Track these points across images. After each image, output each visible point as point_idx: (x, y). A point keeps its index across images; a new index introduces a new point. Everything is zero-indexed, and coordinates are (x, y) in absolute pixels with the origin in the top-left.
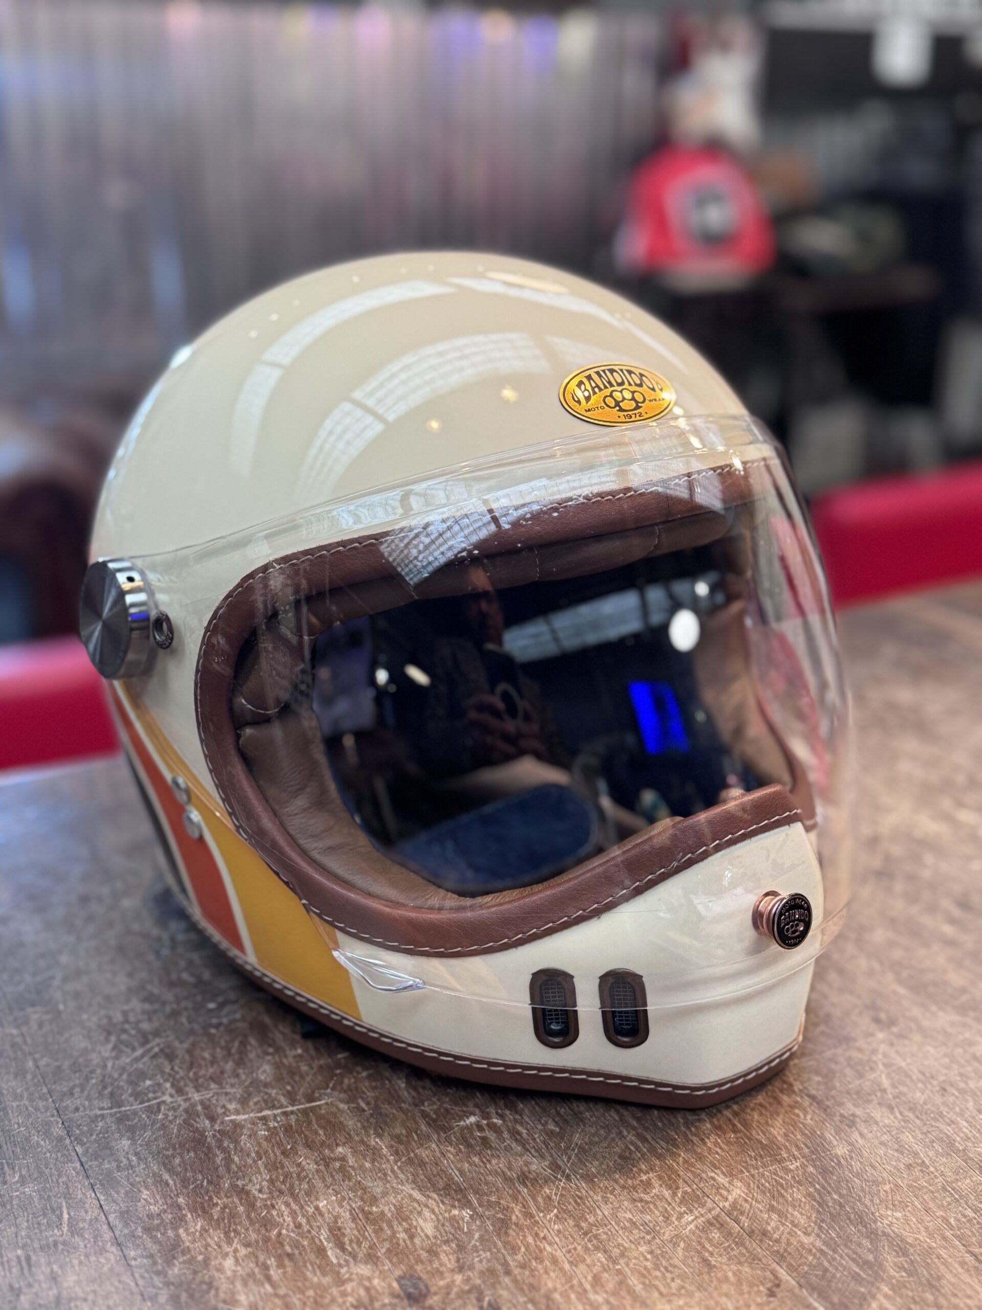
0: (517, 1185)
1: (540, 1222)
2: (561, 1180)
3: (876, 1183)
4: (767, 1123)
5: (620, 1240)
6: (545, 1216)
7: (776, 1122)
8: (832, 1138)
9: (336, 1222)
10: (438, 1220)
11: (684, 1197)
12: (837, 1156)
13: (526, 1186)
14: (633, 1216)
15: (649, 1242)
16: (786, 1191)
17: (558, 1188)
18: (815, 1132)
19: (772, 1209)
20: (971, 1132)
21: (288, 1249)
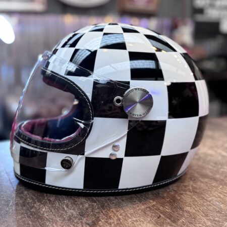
1: (111, 206)
2: (116, 200)
3: (185, 203)
5: (127, 209)
7: (165, 194)
8: (177, 196)
9: (67, 204)
10: (89, 205)
11: (143, 203)
12: (177, 199)
13: (109, 201)
14: (131, 206)
15: (133, 209)
16: (165, 203)
18: (174, 195)
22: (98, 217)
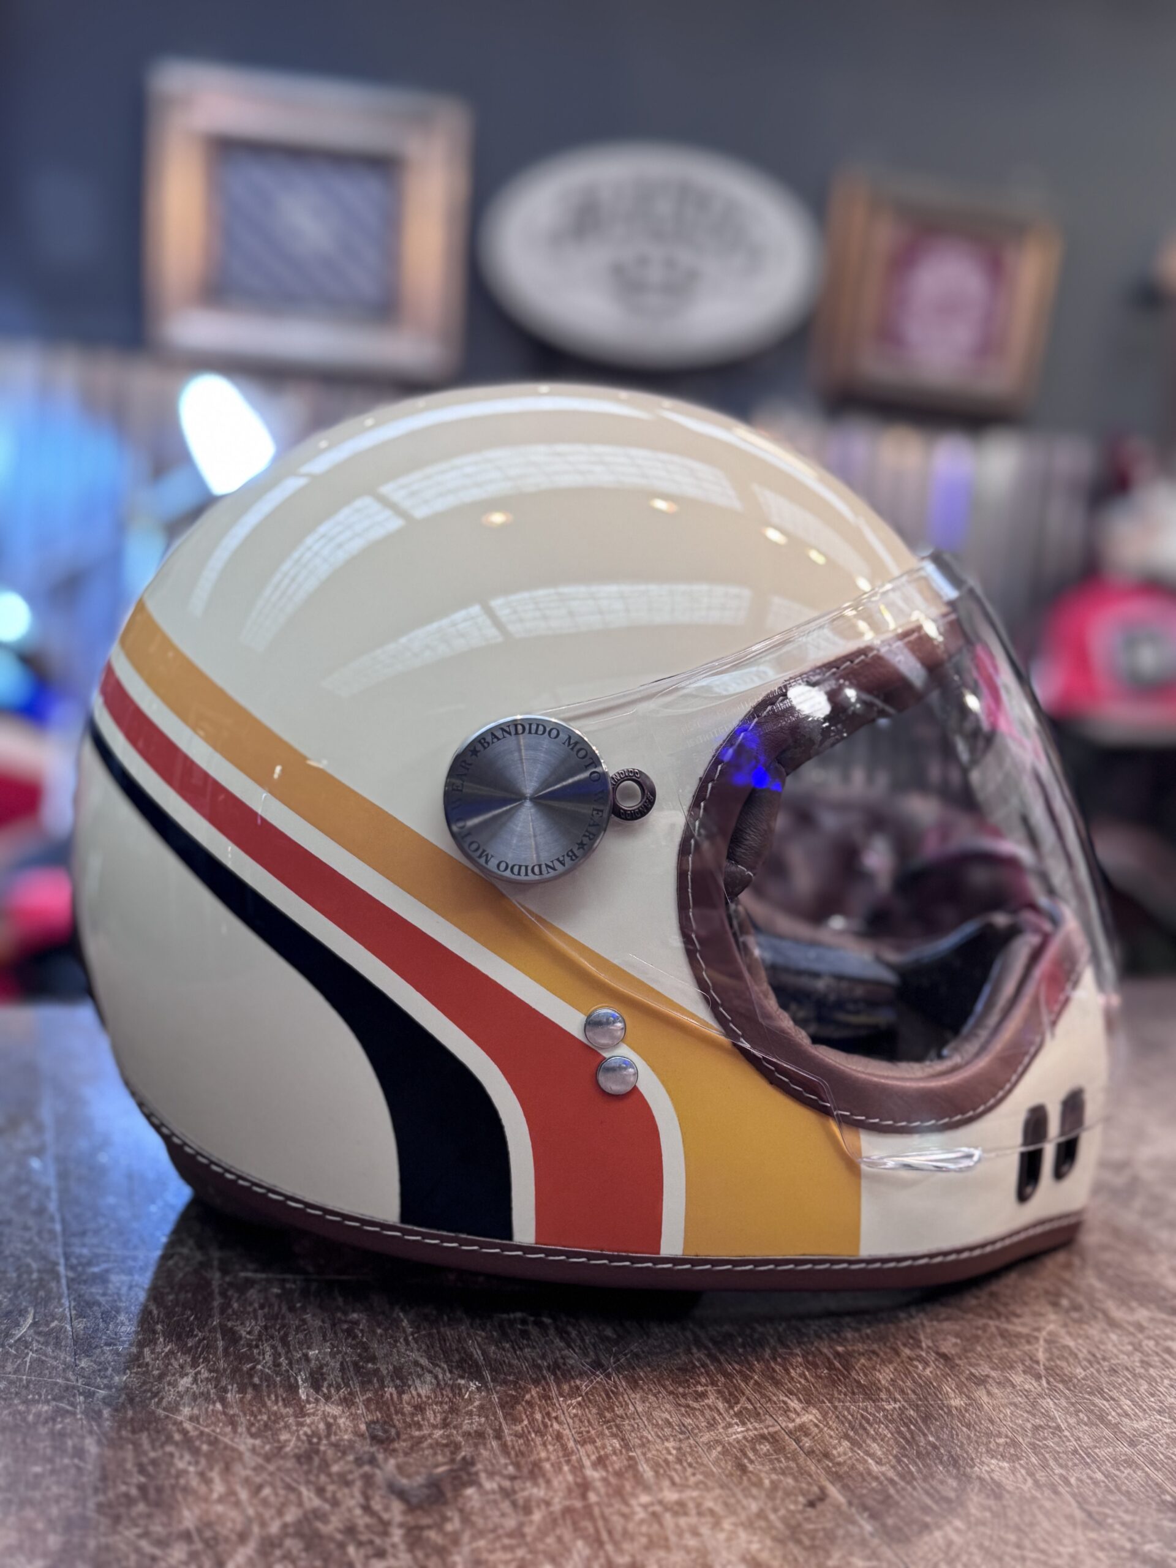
0: (545, 1372)
1: (557, 1405)
2: (598, 1376)
3: (989, 1435)
4: (874, 1368)
5: (645, 1433)
6: (565, 1401)
7: (885, 1368)
8: (949, 1390)
9: (321, 1367)
10: (438, 1384)
11: (741, 1412)
12: (949, 1407)
13: (555, 1374)
14: (671, 1417)
15: (680, 1440)
16: (871, 1425)
17: (592, 1381)
18: (932, 1383)
19: (846, 1437)
20: (1133, 1410)
21: (256, 1380)
22: (468, 1463)
